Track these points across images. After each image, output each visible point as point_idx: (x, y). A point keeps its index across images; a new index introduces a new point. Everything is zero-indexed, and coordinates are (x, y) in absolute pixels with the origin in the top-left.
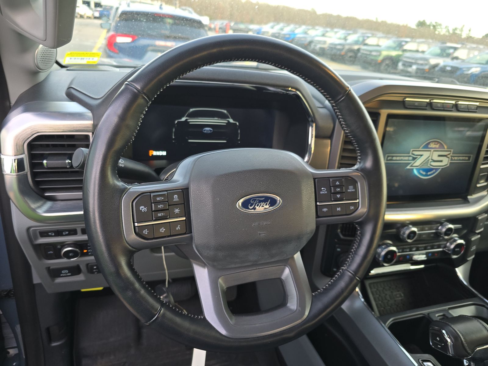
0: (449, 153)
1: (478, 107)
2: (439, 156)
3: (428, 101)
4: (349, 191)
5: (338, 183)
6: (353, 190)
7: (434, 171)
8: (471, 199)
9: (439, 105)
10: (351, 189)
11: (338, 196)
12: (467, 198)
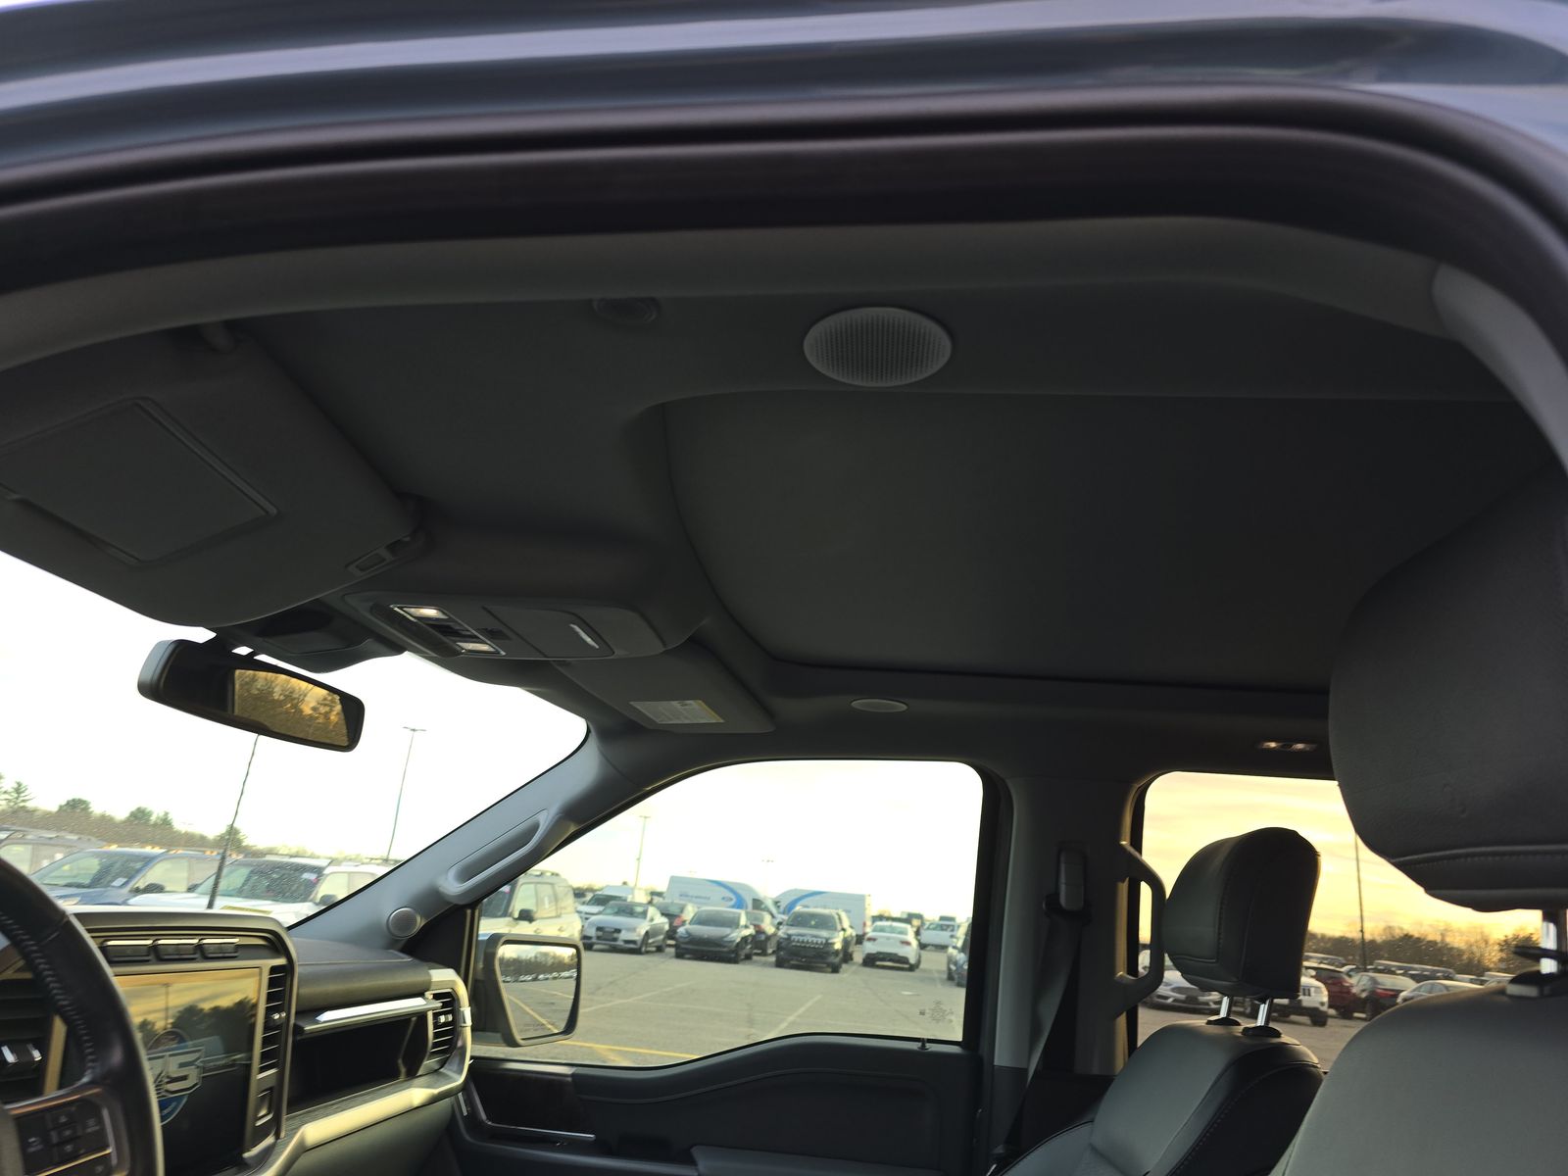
0: (197, 1055)
1: (238, 947)
2: (182, 1065)
3: (149, 942)
4: (89, 1130)
5: (63, 1120)
6: (97, 1128)
7: (174, 1104)
8: (251, 1158)
9: (170, 950)
10: (92, 1127)
11: (69, 1148)
12: (243, 1159)
